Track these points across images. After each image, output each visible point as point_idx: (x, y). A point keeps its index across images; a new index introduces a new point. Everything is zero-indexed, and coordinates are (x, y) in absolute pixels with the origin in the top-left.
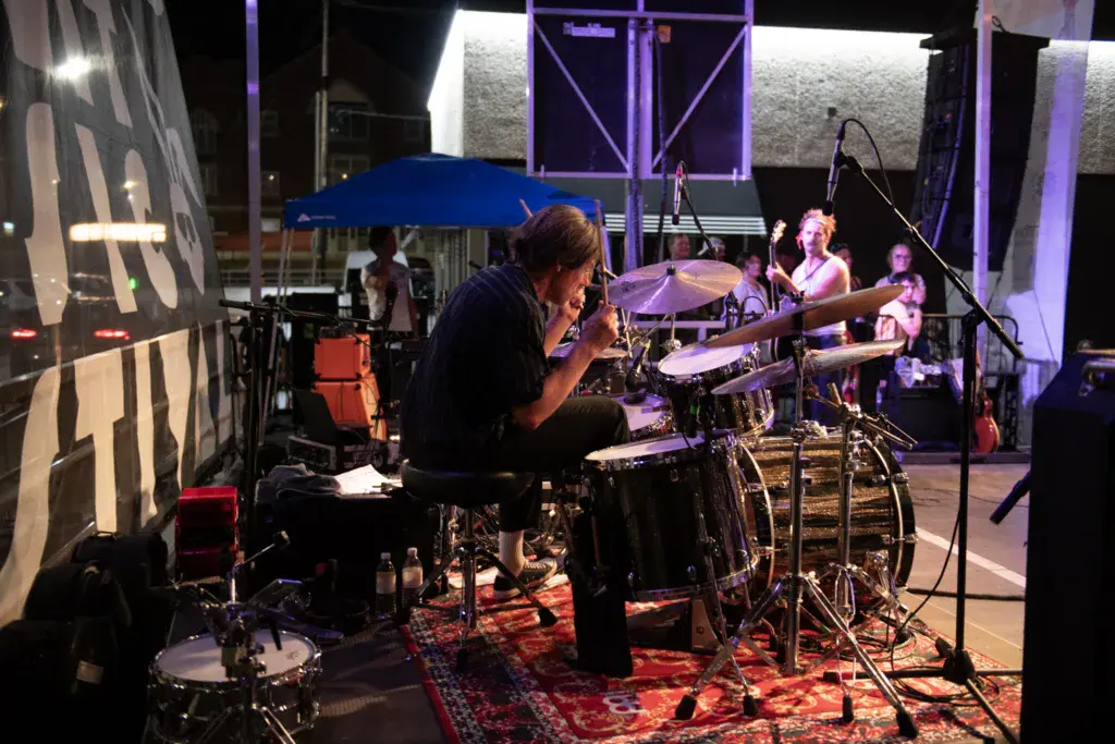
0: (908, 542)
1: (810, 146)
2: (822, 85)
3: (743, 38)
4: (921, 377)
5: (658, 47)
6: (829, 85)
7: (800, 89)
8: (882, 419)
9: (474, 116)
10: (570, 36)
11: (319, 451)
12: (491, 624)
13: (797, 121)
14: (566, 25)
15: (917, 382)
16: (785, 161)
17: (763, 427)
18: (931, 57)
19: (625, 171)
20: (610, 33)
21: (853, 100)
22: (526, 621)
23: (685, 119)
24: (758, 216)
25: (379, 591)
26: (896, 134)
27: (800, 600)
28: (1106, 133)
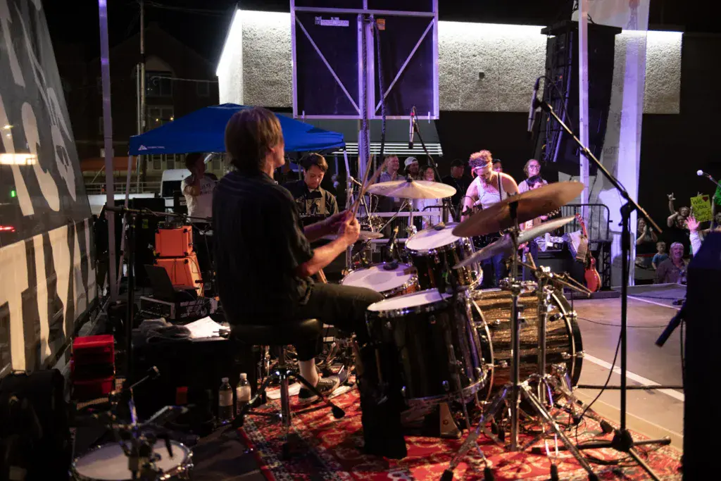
0: (579, 357)
1: (468, 98)
2: (475, 58)
3: (432, 26)
4: (551, 245)
5: (377, 32)
6: (479, 59)
7: (461, 60)
8: (566, 276)
9: (250, 79)
10: (319, 26)
11: (163, 306)
12: (300, 423)
13: (460, 81)
14: (317, 18)
15: (549, 248)
16: (454, 107)
17: (477, 283)
18: (548, 39)
19: (358, 114)
20: (345, 24)
21: (494, 67)
22: (324, 421)
23: (396, 79)
24: (438, 143)
25: (221, 404)
26: (522, 89)
27: (519, 401)
28: (651, 87)
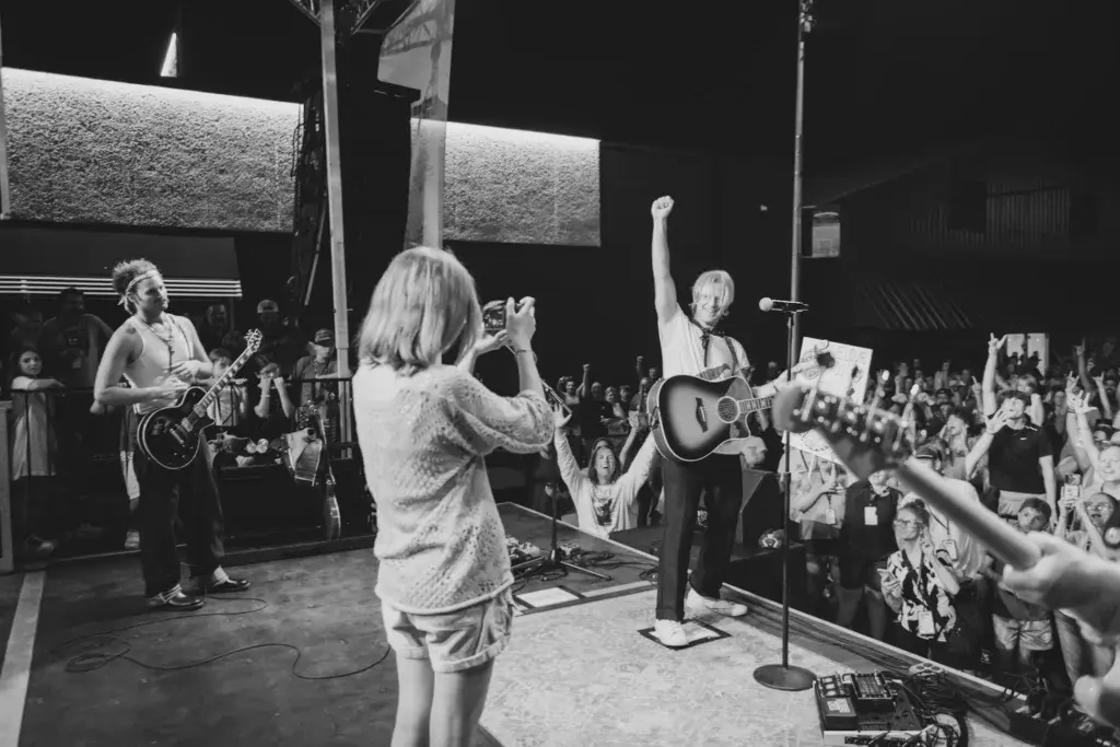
13: (278, 188)
16: (267, 225)
24: (236, 279)
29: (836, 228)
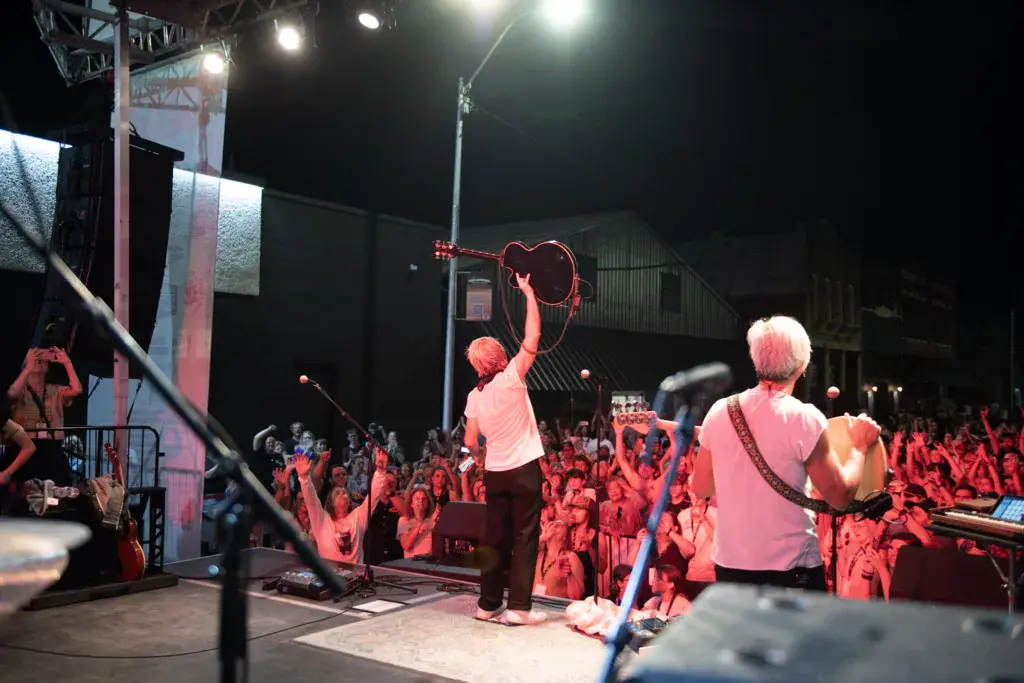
4: (55, 502)
15: (51, 507)
18: (62, 149)
28: (221, 256)
29: (488, 294)
